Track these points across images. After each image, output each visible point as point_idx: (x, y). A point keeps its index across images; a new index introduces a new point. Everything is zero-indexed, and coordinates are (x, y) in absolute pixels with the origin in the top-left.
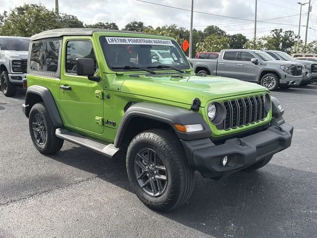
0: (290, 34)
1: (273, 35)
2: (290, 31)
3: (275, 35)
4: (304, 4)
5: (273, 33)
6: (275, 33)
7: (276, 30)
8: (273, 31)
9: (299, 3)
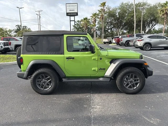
0: (25, 28)
1: (17, 28)
2: (25, 26)
3: (18, 28)
4: (21, 8)
5: (17, 27)
6: (18, 27)
7: (18, 25)
8: (17, 26)
9: (18, 8)
